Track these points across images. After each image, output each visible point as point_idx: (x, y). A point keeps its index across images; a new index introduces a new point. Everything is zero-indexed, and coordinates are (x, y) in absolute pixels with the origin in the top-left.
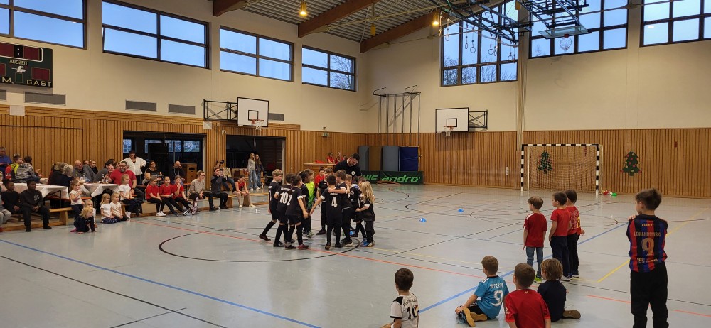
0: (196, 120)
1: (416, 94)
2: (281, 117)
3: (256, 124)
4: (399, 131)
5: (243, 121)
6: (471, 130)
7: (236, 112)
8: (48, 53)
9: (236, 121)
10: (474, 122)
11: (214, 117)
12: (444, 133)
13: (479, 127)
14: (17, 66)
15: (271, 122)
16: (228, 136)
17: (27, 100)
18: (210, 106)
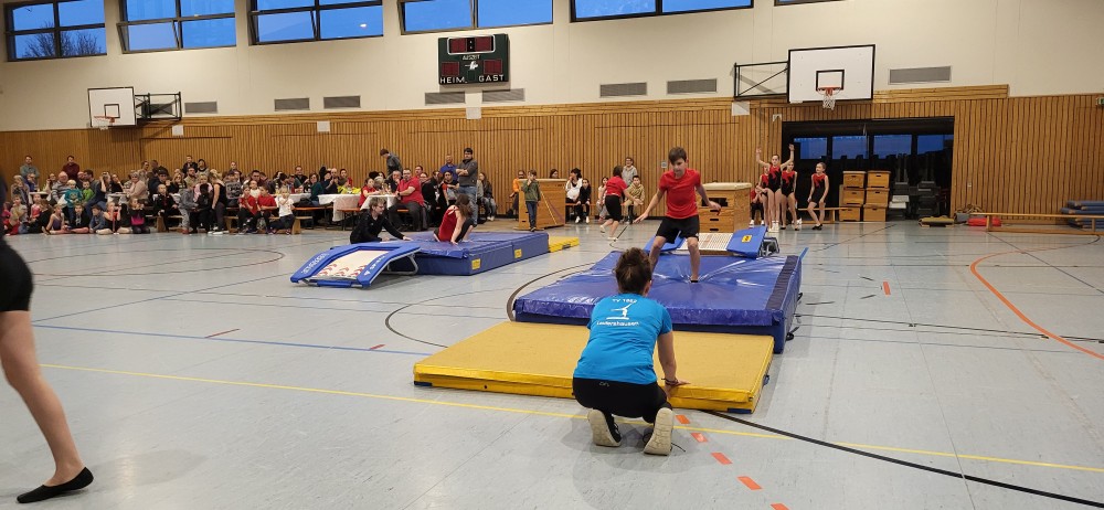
8: (503, 41)
14: (469, 62)
17: (484, 100)
18: (744, 72)
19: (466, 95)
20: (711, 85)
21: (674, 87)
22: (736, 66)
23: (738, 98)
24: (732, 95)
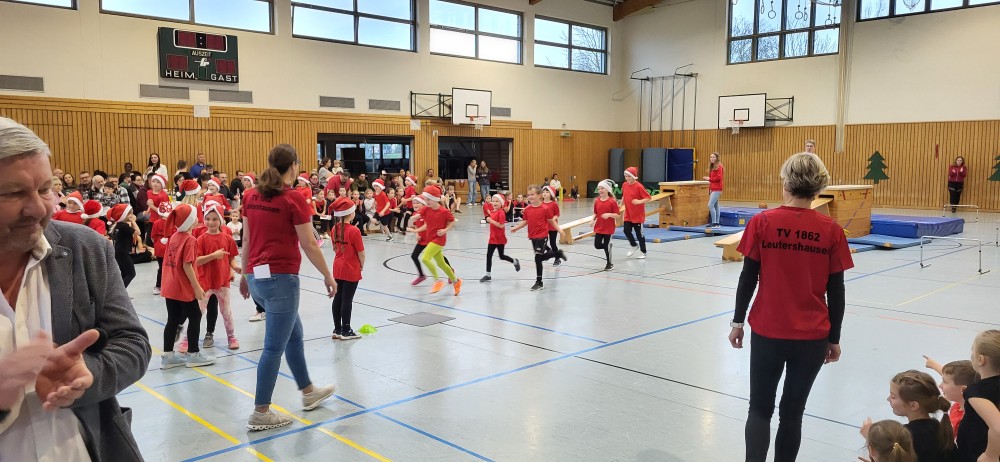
0: (400, 119)
1: (691, 75)
2: (506, 112)
3: (476, 122)
4: (666, 127)
5: (459, 118)
6: (770, 124)
7: (450, 107)
8: (233, 40)
9: (450, 119)
10: (775, 113)
11: (423, 114)
12: (730, 129)
13: (781, 120)
14: (200, 58)
15: (493, 118)
16: (441, 139)
17: (212, 98)
18: (419, 100)
19: (192, 92)
20: (396, 105)
21: (373, 104)
22: (412, 94)
23: (414, 117)
24: (409, 114)
